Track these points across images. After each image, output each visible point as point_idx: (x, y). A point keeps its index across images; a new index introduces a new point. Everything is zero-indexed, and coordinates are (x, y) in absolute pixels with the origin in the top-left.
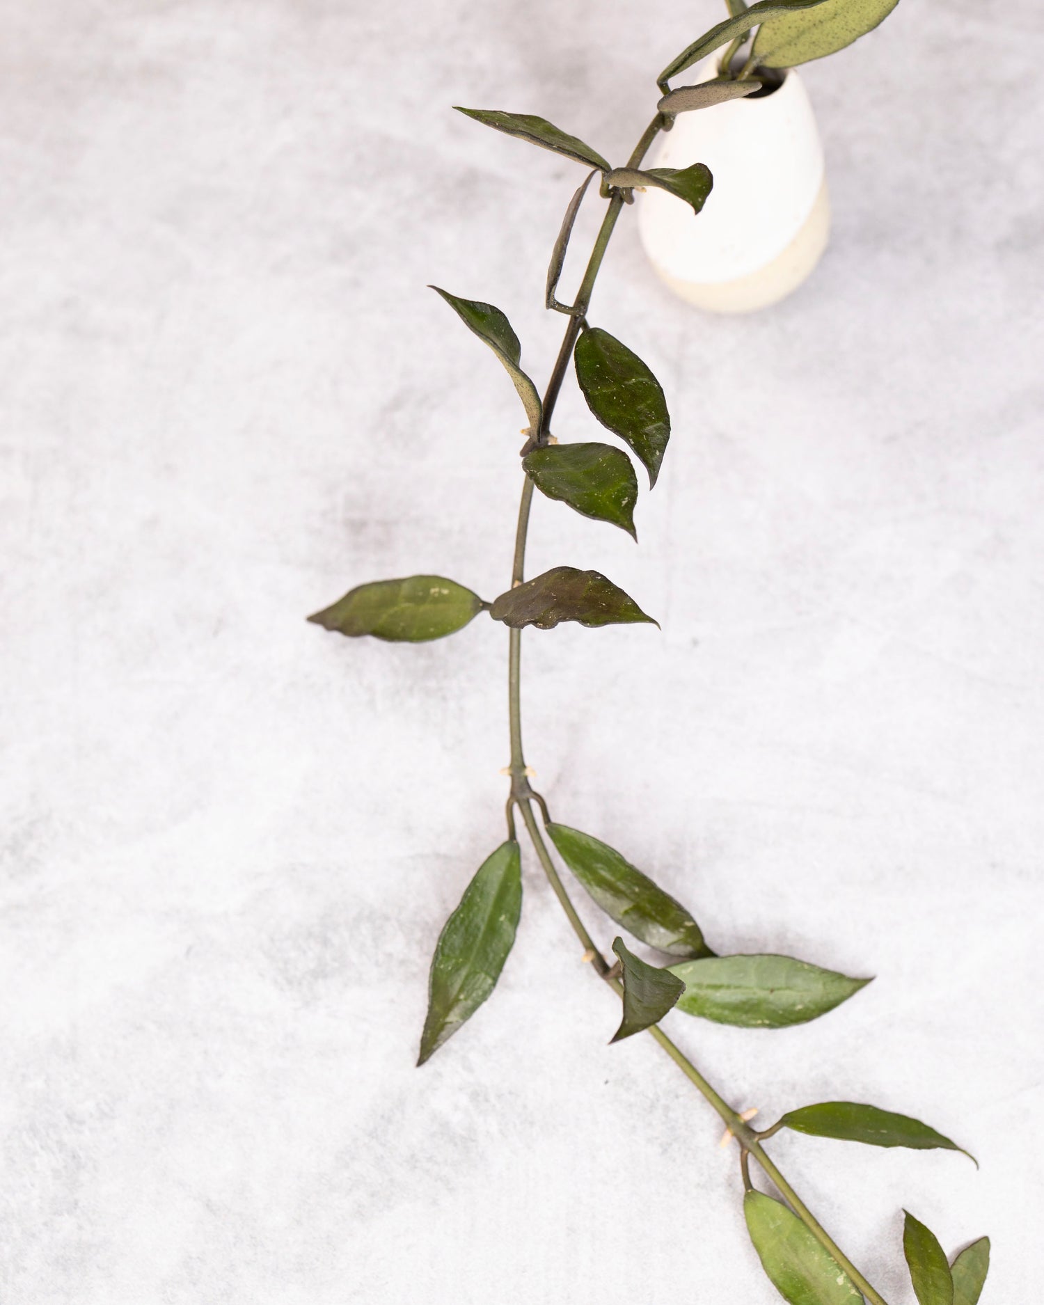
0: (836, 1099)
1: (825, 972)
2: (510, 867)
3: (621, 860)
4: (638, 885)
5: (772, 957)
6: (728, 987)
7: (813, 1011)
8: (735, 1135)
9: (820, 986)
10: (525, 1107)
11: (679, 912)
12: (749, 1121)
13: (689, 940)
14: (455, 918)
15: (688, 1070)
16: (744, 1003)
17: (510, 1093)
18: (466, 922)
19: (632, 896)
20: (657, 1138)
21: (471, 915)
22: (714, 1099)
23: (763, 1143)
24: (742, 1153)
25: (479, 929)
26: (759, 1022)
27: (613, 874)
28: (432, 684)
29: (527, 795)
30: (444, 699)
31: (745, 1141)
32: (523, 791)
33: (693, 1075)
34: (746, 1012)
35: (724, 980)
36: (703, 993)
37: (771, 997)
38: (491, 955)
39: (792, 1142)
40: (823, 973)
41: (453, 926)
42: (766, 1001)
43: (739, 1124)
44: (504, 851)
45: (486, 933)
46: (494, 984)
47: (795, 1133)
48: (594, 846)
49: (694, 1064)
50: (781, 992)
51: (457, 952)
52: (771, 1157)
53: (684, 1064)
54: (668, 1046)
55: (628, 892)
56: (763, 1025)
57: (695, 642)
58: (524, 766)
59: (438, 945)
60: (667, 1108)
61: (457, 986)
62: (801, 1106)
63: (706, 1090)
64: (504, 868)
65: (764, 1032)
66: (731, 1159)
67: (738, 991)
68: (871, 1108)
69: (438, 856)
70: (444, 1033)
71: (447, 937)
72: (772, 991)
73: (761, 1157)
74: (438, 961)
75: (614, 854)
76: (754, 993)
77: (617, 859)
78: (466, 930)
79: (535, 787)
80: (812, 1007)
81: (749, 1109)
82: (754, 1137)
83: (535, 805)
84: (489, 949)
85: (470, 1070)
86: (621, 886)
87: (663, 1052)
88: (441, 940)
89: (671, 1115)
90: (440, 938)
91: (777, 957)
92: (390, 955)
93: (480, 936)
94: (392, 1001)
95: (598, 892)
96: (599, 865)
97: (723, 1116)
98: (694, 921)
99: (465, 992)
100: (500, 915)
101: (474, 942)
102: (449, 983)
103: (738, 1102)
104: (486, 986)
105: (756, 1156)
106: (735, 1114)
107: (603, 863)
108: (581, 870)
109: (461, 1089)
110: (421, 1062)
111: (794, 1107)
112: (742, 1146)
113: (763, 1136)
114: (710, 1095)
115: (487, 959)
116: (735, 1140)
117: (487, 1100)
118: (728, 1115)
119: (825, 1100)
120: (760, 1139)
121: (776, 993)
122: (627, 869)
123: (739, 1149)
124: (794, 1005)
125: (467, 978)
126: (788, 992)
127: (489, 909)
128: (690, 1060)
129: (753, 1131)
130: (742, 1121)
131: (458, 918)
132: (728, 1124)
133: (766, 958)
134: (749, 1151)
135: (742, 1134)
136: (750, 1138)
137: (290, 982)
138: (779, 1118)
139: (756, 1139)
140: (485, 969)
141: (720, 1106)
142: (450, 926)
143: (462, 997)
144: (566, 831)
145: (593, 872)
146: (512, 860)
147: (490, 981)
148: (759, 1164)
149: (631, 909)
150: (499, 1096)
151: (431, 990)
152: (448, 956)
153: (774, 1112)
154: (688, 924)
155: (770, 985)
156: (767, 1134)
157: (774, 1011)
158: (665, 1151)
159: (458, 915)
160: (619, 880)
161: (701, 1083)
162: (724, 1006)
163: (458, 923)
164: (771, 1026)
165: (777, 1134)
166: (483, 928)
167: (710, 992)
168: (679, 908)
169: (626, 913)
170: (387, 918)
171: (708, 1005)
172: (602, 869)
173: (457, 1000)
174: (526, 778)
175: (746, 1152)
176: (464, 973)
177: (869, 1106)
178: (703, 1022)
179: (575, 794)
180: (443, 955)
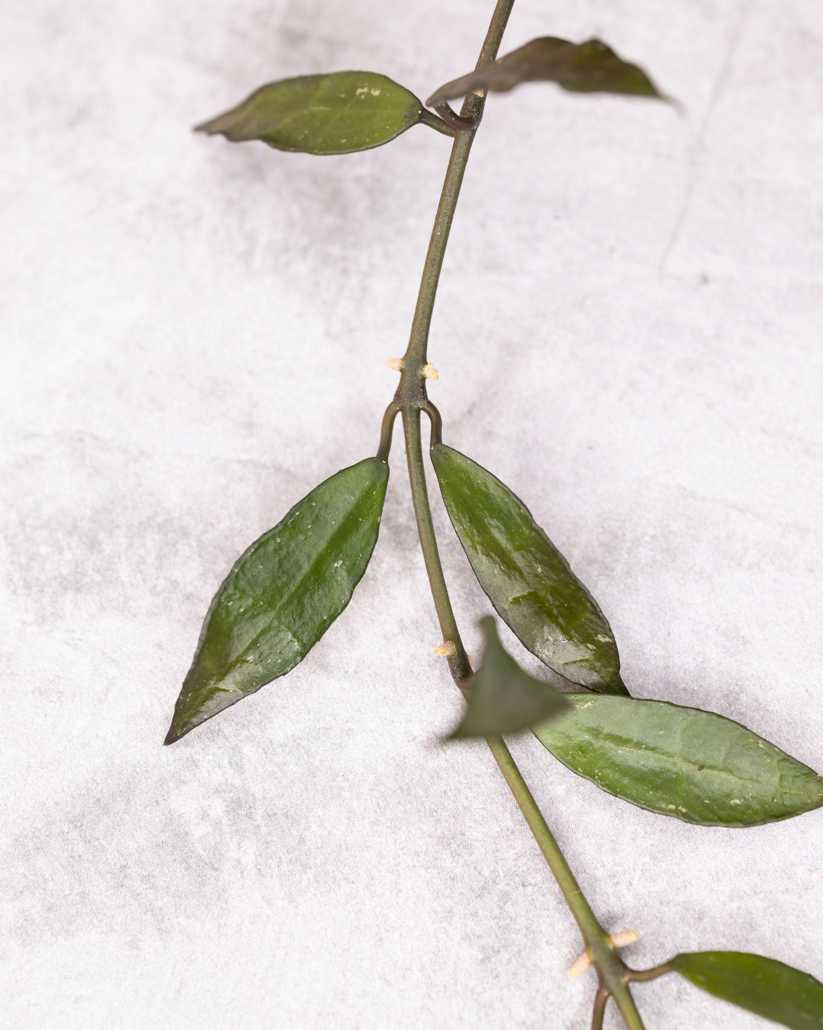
0: (760, 952)
1: (788, 759)
2: (368, 494)
3: (528, 519)
4: (541, 562)
5: (714, 717)
6: (638, 745)
7: (756, 813)
8: (595, 964)
9: (775, 780)
10: (302, 840)
11: (593, 617)
12: (623, 949)
13: (598, 664)
14: (268, 540)
15: (549, 848)
16: (655, 774)
17: (286, 816)
18: (283, 553)
19: (530, 578)
20: (479, 937)
21: (293, 544)
22: (577, 903)
23: (636, 988)
24: (599, 993)
25: (300, 568)
26: (672, 807)
27: (511, 539)
28: (335, 250)
29: (420, 404)
30: (346, 272)
31: (609, 977)
32: (413, 396)
33: (555, 858)
34: (656, 788)
35: (634, 733)
36: (598, 744)
37: (699, 776)
38: (308, 612)
39: (679, 998)
40: (784, 760)
41: (261, 550)
42: (689, 779)
43: (605, 949)
44: (364, 469)
45: (307, 577)
46: (303, 654)
47: (687, 985)
48: (493, 490)
49: (560, 844)
50: (715, 772)
51: (259, 591)
52: (641, 1011)
53: (545, 839)
54: (529, 806)
55: (525, 571)
56: (677, 814)
57: (705, 279)
58: (425, 362)
59: (232, 572)
60: (505, 897)
61: (247, 641)
62: (705, 948)
63: (568, 885)
64: (358, 493)
65: (675, 824)
66: (580, 998)
67: (650, 753)
68: (811, 980)
69: (278, 469)
70: (211, 704)
71: (248, 565)
72: (702, 767)
73: (626, 1007)
74: (225, 594)
75: (520, 508)
76: (674, 764)
77: (521, 515)
78: (281, 563)
79: (433, 395)
80: (756, 806)
81: (626, 931)
82: (623, 975)
83: (426, 422)
84: (306, 600)
85: (239, 768)
86: (518, 559)
87: (520, 816)
88: (239, 567)
89: (508, 907)
90: (237, 562)
91: (721, 720)
92: (175, 583)
93: (299, 578)
94: (160, 646)
95: (483, 561)
96: (494, 522)
97: (583, 931)
98: (613, 637)
99: (257, 653)
100: (336, 560)
101: (287, 585)
102: (235, 632)
103: (612, 919)
104: (289, 655)
105: (619, 1007)
106: (603, 933)
107: (499, 519)
108: (467, 525)
109: (217, 791)
110: (170, 739)
111: (693, 946)
112: (602, 982)
113: (637, 976)
114: (573, 894)
115: (301, 615)
116: (593, 970)
117: (250, 817)
118: (591, 930)
119: (744, 949)
120: (630, 980)
121: (705, 771)
122: (533, 534)
123: (596, 986)
124: (729, 796)
125: (264, 632)
126: (723, 775)
127: (322, 545)
128: (556, 836)
129: (625, 966)
130: (611, 946)
131: (272, 542)
132: (588, 944)
133: (705, 715)
134: (611, 993)
135: (606, 966)
136: (617, 975)
137: (28, 586)
138: (669, 956)
139: (626, 979)
140: (295, 628)
141: (582, 915)
142: (256, 550)
143: (250, 658)
144: (459, 461)
145: (483, 529)
146: (373, 486)
147: (296, 646)
148: (620, 1018)
149: (524, 597)
150: (269, 816)
151: (205, 632)
152: (244, 591)
153: (662, 945)
154: (602, 639)
155: (700, 757)
156: (644, 976)
157: (697, 797)
158: (486, 959)
159: (274, 537)
160: (518, 549)
161: (562, 873)
162: (626, 771)
163: (271, 547)
164: (688, 818)
165: (659, 980)
166: (306, 568)
167: (609, 745)
168: (596, 610)
169: (516, 601)
170: (186, 534)
171: (601, 763)
172: (497, 527)
173: (242, 660)
174: (424, 379)
175: (605, 993)
176: (262, 622)
177: (810, 976)
178: (589, 786)
179: (488, 435)
180: (236, 588)
